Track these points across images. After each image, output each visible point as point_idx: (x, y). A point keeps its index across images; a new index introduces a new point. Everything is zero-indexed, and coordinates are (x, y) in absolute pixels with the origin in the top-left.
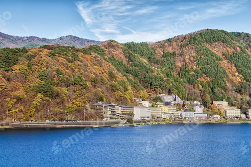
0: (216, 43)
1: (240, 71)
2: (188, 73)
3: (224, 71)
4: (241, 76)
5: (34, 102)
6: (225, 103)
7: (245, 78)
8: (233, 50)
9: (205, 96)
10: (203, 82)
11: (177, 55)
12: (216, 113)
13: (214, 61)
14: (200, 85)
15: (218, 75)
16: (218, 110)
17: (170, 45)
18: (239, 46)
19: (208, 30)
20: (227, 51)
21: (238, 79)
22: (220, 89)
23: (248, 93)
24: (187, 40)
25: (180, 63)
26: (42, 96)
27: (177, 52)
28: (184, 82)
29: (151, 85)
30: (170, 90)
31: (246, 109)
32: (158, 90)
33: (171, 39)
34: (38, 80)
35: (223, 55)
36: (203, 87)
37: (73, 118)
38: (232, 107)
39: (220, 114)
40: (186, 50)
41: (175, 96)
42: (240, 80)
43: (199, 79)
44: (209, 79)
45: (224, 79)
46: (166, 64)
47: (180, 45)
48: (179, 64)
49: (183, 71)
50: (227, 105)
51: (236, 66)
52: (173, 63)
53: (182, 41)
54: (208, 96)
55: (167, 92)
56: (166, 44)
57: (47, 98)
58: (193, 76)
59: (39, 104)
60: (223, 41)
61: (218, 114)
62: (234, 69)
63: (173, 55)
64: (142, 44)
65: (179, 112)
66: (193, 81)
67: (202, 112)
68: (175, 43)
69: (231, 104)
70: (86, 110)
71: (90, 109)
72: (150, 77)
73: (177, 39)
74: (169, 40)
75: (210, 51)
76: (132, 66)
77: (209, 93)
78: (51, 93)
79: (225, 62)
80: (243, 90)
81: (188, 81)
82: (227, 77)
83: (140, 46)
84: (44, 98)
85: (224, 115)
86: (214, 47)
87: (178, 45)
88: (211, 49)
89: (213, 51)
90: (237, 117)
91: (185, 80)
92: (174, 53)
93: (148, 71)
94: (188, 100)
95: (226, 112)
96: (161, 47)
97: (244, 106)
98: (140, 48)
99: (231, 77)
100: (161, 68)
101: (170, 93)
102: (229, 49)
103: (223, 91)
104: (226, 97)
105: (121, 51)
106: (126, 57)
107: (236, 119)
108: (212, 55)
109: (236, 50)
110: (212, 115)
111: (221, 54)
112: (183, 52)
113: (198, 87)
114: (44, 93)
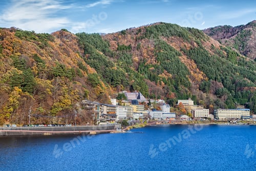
0: (173, 37)
1: (201, 68)
2: (148, 68)
3: (186, 67)
4: (202, 72)
5: (11, 99)
6: (191, 102)
7: (207, 75)
8: (190, 45)
9: (170, 94)
10: (165, 78)
11: (133, 49)
12: (184, 113)
13: (174, 56)
14: (162, 82)
15: (180, 71)
16: (186, 109)
17: (124, 38)
18: (195, 42)
19: (161, 23)
20: (185, 46)
21: (200, 76)
22: (183, 86)
23: (212, 91)
24: (142, 32)
25: (137, 57)
26: (21, 90)
27: (133, 45)
28: (145, 78)
29: (112, 80)
30: (132, 86)
31: (213, 109)
32: (120, 86)
33: (125, 31)
34: (13, 68)
35: (181, 50)
36: (165, 84)
37: (60, 121)
38: (200, 107)
39: (188, 114)
40: (142, 43)
41: (138, 94)
42: (202, 78)
43: (160, 75)
44: (171, 75)
45: (187, 76)
46: (123, 58)
47: (135, 38)
48: (137, 59)
49: (141, 66)
50: (193, 104)
51: (195, 62)
52: (129, 57)
53: (137, 34)
54: (173, 94)
55: (129, 89)
56: (120, 36)
57: (27, 94)
58: (153, 71)
59: (18, 102)
60: (179, 35)
61: (185, 114)
62: (195, 65)
63: (129, 49)
64: (94, 35)
65: (146, 112)
66: (154, 78)
67: (169, 112)
68: (129, 36)
69: (197, 103)
70: (77, 110)
71: (80, 109)
72: (110, 72)
73: (131, 31)
74: (123, 32)
75: (168, 45)
76: (90, 59)
77: (173, 91)
78: (31, 87)
79: (185, 57)
80: (207, 88)
81: (148, 76)
82: (189, 74)
83: (92, 37)
84: (23, 94)
85: (192, 115)
86: (171, 41)
87: (133, 38)
88: (169, 44)
89: (171, 45)
90: (206, 118)
91: (146, 76)
92: (130, 47)
93: (108, 64)
94: (151, 98)
95: (194, 111)
96: (114, 40)
97: (211, 106)
98: (92, 39)
99: (192, 74)
100: (117, 62)
101: (132, 89)
102: (186, 45)
103: (187, 89)
104: (191, 95)
105: (75, 41)
106: (81, 48)
107: (205, 119)
108: (171, 50)
109: (193, 46)
110: (179, 116)
111: (179, 49)
112: (139, 46)
113: (161, 84)
114: (22, 86)
